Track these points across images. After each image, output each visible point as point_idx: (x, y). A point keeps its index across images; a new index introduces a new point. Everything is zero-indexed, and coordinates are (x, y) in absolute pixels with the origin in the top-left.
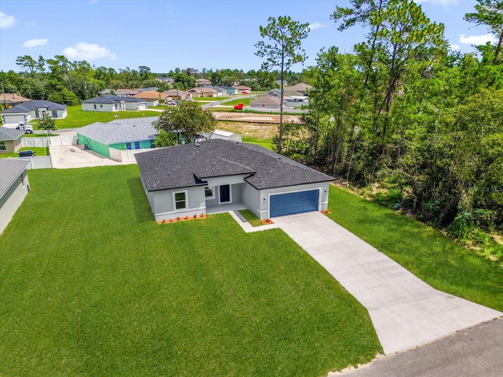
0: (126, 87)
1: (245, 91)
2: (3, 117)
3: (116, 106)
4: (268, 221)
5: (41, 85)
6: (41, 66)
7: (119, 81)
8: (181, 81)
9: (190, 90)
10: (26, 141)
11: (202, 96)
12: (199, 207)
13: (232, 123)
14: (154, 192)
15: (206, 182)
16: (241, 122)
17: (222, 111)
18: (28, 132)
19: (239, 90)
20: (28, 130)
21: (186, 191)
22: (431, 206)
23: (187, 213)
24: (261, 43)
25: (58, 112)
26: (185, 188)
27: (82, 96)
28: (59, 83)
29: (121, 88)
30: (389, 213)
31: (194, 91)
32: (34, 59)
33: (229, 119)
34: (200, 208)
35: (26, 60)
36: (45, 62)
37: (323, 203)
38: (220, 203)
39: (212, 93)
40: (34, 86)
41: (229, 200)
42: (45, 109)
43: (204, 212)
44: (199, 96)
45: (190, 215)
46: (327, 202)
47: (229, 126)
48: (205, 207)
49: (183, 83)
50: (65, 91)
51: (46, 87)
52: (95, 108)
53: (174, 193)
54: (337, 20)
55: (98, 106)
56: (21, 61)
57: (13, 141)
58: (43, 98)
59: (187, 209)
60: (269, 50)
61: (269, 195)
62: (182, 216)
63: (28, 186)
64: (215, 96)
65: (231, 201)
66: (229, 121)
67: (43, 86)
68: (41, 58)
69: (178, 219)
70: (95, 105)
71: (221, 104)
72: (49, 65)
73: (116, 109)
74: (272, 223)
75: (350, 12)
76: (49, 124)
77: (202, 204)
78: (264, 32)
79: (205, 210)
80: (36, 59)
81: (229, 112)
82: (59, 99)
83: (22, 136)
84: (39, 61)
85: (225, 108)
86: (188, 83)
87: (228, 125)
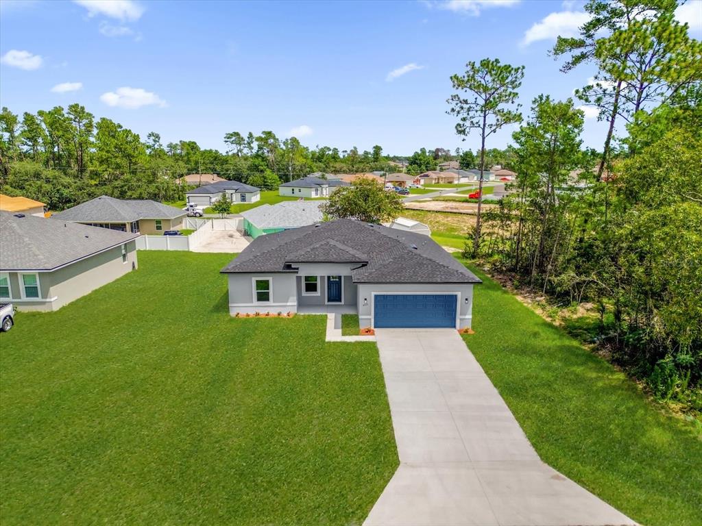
0: (350, 171)
1: (507, 177)
2: (188, 198)
3: (317, 190)
4: (368, 332)
5: (244, 165)
6: (249, 143)
7: (343, 165)
8: (417, 164)
9: (422, 175)
10: (188, 223)
11: (438, 183)
12: (287, 302)
13: (453, 215)
14: (230, 275)
15: (298, 269)
16: (468, 214)
17: (450, 201)
18: (198, 215)
19: (496, 175)
20: (197, 213)
21: (270, 278)
22: (631, 340)
23: (270, 309)
24: (454, 97)
25: (247, 195)
26: (269, 274)
27: (285, 178)
28: (262, 163)
29: (345, 172)
30: (573, 347)
31: (427, 176)
32: (242, 135)
33: (455, 211)
34: (288, 304)
35: (235, 137)
36: (254, 140)
37: (463, 317)
38: (326, 303)
39: (453, 178)
40: (236, 166)
41: (341, 301)
42: (234, 191)
43: (294, 311)
44: (434, 181)
45: (273, 312)
46: (470, 317)
47: (449, 219)
48: (296, 304)
49: (420, 167)
50: (268, 173)
51: (249, 168)
52: (293, 193)
53: (254, 279)
54: (558, 56)
55: (296, 190)
56: (228, 138)
57: (169, 220)
58: (243, 181)
59: (271, 303)
60: (466, 106)
61: (373, 294)
62: (263, 312)
63: (133, 263)
64: (456, 182)
65: (343, 303)
66: (451, 212)
67: (246, 167)
68: (251, 135)
69: (257, 314)
70: (293, 190)
71: (457, 193)
72: (257, 143)
73: (317, 194)
74: (373, 334)
75: (581, 44)
76: (224, 206)
77: (291, 298)
78: (458, 82)
79: (296, 307)
80: (245, 136)
81: (460, 201)
82: (260, 181)
83: (184, 216)
84: (248, 138)
85: (457, 197)
86: (426, 167)
87: (447, 217)
